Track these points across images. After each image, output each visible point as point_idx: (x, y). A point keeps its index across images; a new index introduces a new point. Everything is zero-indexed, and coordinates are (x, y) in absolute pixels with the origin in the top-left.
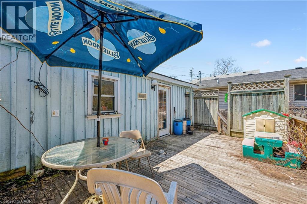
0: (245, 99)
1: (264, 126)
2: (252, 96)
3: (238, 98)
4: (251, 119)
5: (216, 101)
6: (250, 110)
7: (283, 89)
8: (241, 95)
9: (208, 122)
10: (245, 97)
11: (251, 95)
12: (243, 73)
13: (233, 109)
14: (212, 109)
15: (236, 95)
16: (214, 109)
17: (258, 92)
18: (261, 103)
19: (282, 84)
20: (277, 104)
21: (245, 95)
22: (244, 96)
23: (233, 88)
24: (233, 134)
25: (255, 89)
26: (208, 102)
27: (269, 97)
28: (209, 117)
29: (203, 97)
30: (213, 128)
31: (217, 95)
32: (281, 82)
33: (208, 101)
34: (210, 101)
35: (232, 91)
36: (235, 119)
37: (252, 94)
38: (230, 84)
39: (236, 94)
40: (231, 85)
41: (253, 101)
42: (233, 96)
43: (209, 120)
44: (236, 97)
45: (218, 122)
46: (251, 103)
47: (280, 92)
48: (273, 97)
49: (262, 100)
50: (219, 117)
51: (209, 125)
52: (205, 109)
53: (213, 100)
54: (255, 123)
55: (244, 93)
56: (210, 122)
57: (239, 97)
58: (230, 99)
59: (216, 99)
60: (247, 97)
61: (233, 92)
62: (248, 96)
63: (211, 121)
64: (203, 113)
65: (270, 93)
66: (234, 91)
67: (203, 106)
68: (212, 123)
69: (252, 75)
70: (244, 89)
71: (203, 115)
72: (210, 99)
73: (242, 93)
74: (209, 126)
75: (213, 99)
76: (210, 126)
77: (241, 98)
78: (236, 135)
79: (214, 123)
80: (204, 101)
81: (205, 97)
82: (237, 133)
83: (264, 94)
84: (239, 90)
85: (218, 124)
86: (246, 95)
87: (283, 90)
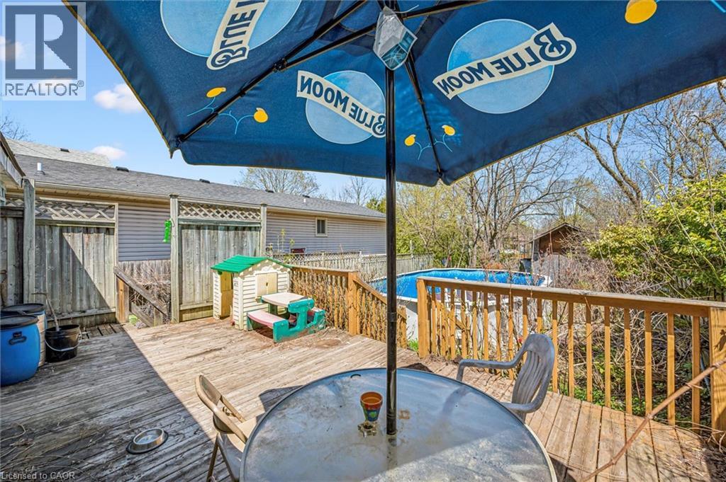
0: (206, 236)
1: (267, 284)
2: (219, 232)
3: (192, 234)
4: (249, 275)
5: (107, 236)
6: (215, 258)
7: (260, 223)
8: (198, 228)
9: (78, 303)
10: (207, 231)
11: (218, 230)
12: (62, 150)
13: (183, 259)
14: (91, 260)
15: (189, 227)
16: (102, 261)
17: (229, 225)
18: (232, 245)
19: (258, 215)
20: (252, 247)
21: (207, 228)
22: (205, 229)
23: (183, 209)
24: (185, 316)
25: (208, 217)
26: (75, 241)
27: (243, 234)
28: (81, 288)
29: (58, 222)
30: (98, 317)
31: (114, 220)
32: (257, 211)
33: (76, 235)
34: (86, 236)
35: (180, 217)
36: (187, 280)
37: (219, 228)
38: (176, 200)
39: (189, 225)
40: (179, 202)
41: (220, 240)
42: (182, 227)
43: (81, 296)
44: (190, 230)
45: (118, 295)
46: (216, 246)
47: (255, 227)
48: (248, 233)
49: (234, 239)
50: (121, 283)
51: (84, 312)
52: (65, 263)
53: (99, 232)
54: (255, 283)
55: (205, 223)
56: (85, 302)
57: (194, 230)
58: (177, 234)
59: (109, 231)
60: (209, 233)
61: (184, 220)
62: (212, 231)
63: (88, 297)
64: (58, 277)
65: (244, 229)
66: (185, 217)
67: (57, 251)
68: (94, 302)
69: (127, 171)
70: (205, 215)
71: (58, 283)
72: (87, 231)
73: (202, 224)
74: (83, 314)
75: (98, 230)
76: (86, 314)
77: (199, 234)
78: (191, 316)
79: (102, 300)
80: (62, 237)
81: (63, 222)
82: (192, 310)
83: (236, 229)
84: (194, 217)
85: (118, 302)
86: (209, 229)
87: (259, 225)
